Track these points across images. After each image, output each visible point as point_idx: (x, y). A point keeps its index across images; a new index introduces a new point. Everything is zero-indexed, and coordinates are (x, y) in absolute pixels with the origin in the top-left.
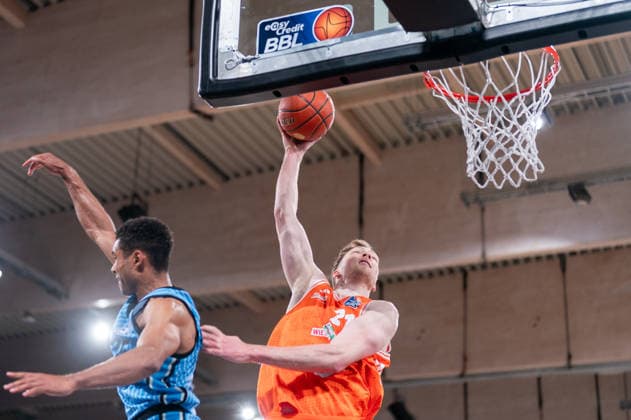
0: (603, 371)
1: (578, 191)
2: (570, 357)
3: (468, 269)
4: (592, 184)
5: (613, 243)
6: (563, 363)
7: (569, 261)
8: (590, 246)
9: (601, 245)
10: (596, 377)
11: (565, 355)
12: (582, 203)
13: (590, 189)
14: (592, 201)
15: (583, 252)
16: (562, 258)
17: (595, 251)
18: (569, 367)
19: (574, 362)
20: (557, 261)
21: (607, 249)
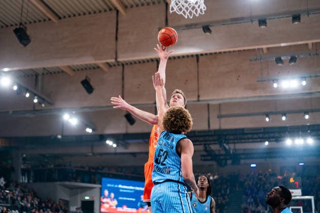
0: (210, 103)
1: (207, 29)
2: (199, 96)
4: (211, 26)
5: (218, 51)
6: (196, 99)
7: (200, 58)
8: (208, 52)
9: (213, 51)
10: (208, 105)
11: (197, 97)
12: (208, 34)
13: (211, 28)
14: (212, 33)
15: (206, 54)
16: (197, 56)
17: (211, 54)
18: (199, 101)
19: (201, 99)
20: (195, 58)
21: (215, 53)
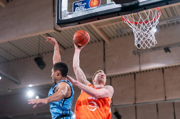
0: (176, 101)
1: (167, 50)
2: (166, 97)
3: (136, 73)
4: (171, 48)
5: (177, 64)
6: (164, 99)
7: (165, 70)
8: (170, 65)
9: (174, 65)
10: (173, 103)
11: (164, 97)
12: (168, 53)
14: (171, 52)
15: (169, 67)
16: (163, 69)
17: (172, 67)
18: (166, 100)
19: (167, 99)
20: (161, 70)
21: (176, 66)
